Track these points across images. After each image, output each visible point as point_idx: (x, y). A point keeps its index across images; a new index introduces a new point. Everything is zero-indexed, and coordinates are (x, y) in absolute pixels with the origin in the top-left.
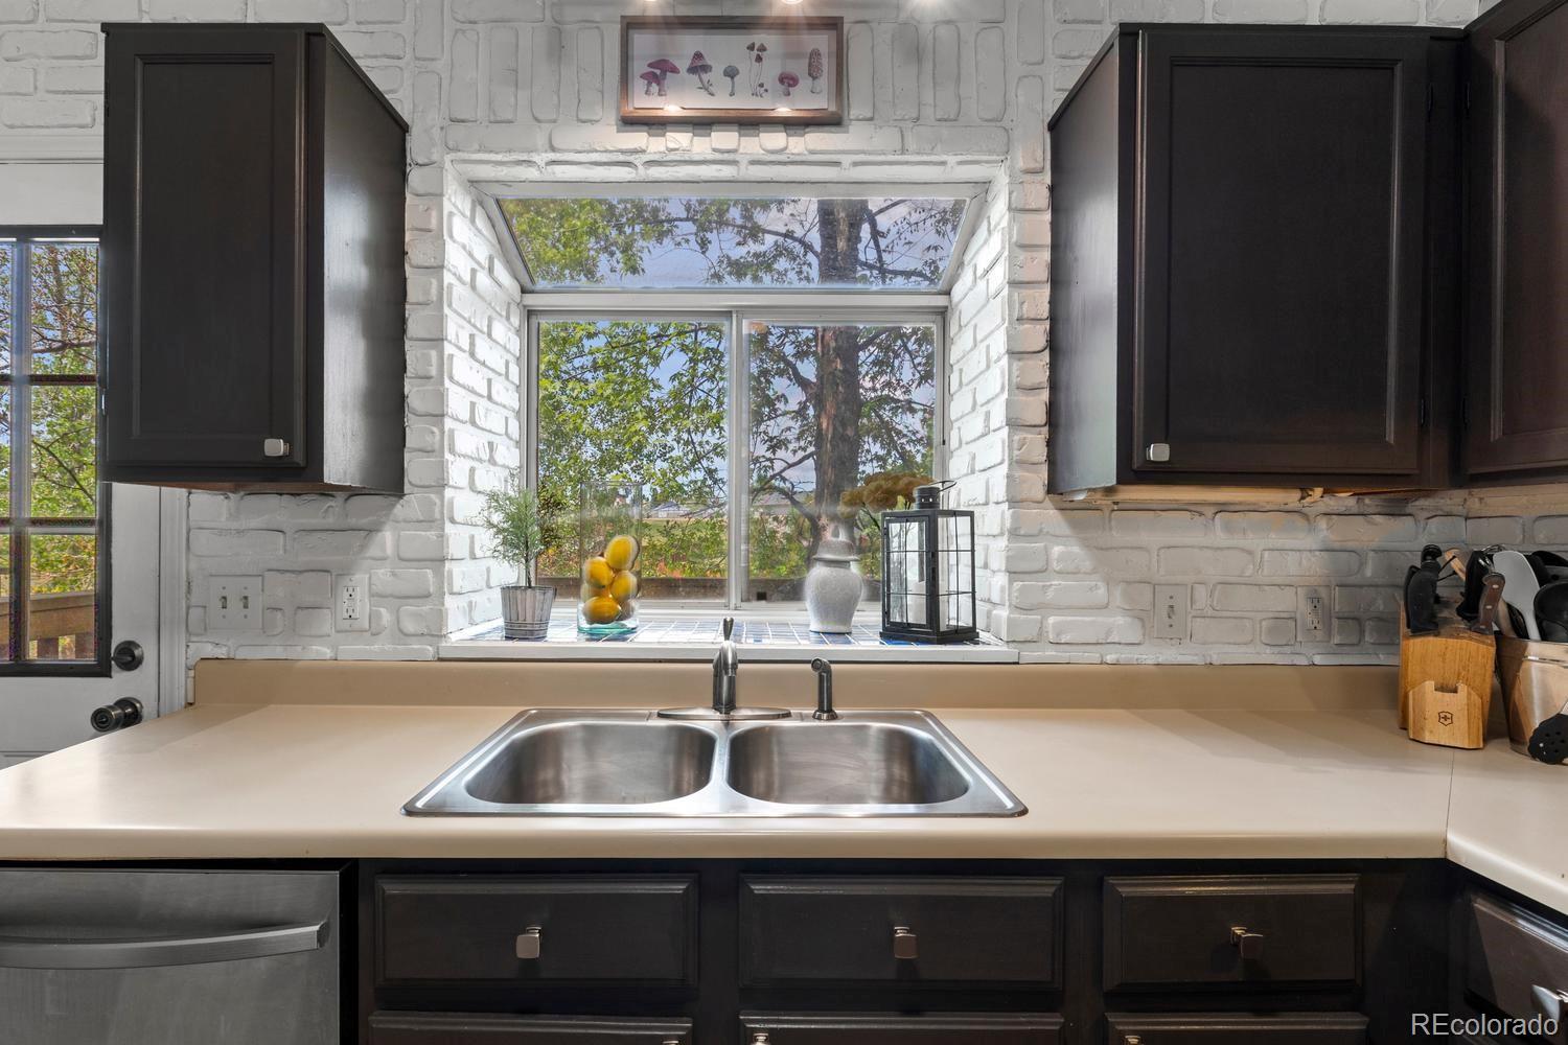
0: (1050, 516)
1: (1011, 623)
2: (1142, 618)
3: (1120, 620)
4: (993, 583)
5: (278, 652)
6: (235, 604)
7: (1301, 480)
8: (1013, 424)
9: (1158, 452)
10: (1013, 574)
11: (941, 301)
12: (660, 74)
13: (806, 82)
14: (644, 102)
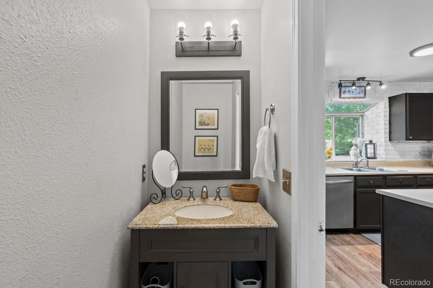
1: (385, 157)
2: (400, 155)
3: (397, 156)
4: (382, 152)
8: (384, 133)
9: (410, 137)
10: (385, 151)
12: (345, 92)
13: (361, 93)
14: (343, 96)
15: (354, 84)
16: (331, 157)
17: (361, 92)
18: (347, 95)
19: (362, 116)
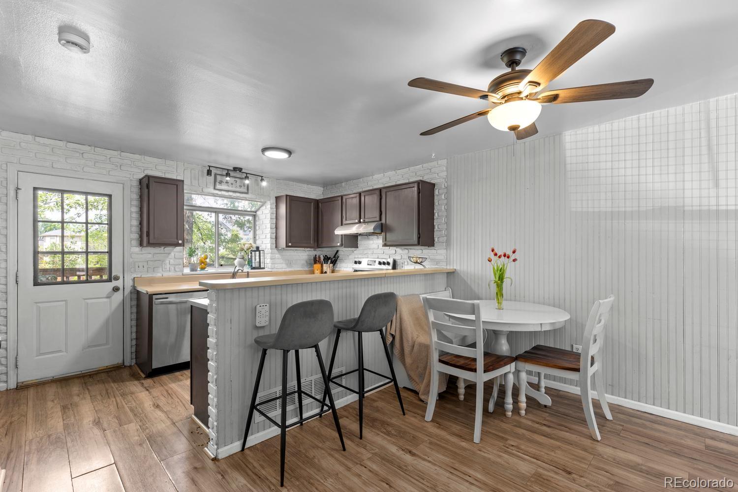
0: (275, 251)
1: (271, 266)
2: (287, 264)
3: (284, 265)
4: (268, 261)
5: (151, 276)
6: (141, 267)
7: (305, 247)
8: (271, 238)
9: (290, 244)
10: (271, 259)
11: (254, 214)
12: (221, 182)
13: (243, 187)
14: (218, 187)
15: (228, 175)
16: (205, 268)
17: (242, 185)
18: (224, 187)
19: (255, 215)
